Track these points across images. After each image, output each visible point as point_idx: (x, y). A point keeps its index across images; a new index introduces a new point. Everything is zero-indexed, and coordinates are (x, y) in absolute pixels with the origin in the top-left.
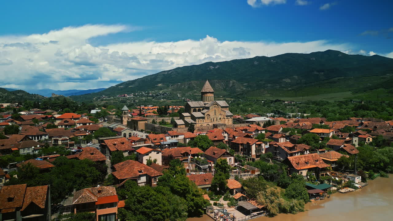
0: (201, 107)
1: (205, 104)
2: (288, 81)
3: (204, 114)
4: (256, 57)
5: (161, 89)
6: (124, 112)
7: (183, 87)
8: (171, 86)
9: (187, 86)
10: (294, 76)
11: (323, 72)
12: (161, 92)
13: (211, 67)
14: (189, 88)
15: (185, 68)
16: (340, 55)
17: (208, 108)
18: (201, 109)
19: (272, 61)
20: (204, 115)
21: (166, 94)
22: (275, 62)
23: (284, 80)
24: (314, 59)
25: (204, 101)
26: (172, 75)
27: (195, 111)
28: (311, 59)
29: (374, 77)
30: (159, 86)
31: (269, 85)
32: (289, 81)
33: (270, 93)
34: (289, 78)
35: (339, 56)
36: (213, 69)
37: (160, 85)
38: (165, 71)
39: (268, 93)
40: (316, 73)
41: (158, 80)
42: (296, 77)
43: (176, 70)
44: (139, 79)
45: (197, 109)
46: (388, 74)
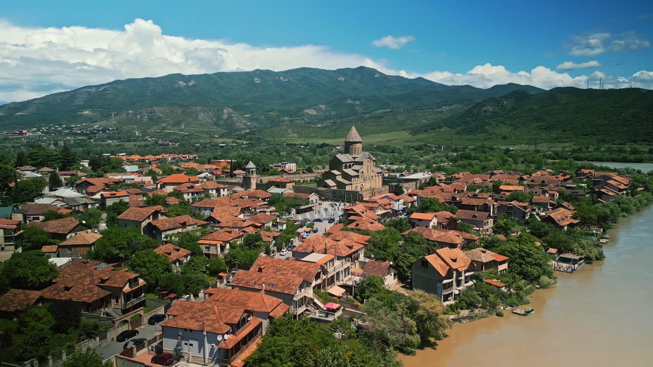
0: (351, 162)
1: (354, 158)
2: (312, 112)
3: (357, 171)
4: (257, 70)
5: (92, 120)
6: (251, 170)
7: (139, 117)
8: (115, 115)
9: (146, 117)
10: (320, 106)
11: (359, 100)
12: (97, 126)
13: (181, 82)
14: (150, 119)
15: (131, 82)
16: (377, 76)
17: (361, 163)
18: (352, 164)
19: (282, 78)
20: (358, 173)
21: (109, 130)
22: (286, 80)
23: (306, 111)
24: (343, 79)
25: (352, 153)
26: (107, 93)
27: (346, 167)
28: (339, 79)
29: (429, 110)
30: (83, 115)
31: (286, 118)
32: (314, 113)
33: (296, 133)
34: (315, 109)
35: (375, 76)
36: (185, 86)
37: (86, 112)
38: (90, 87)
39: (294, 133)
40: (349, 101)
41: (78, 102)
42: (323, 107)
43: (115, 86)
44: (36, 99)
45: (348, 164)
46: (444, 107)
